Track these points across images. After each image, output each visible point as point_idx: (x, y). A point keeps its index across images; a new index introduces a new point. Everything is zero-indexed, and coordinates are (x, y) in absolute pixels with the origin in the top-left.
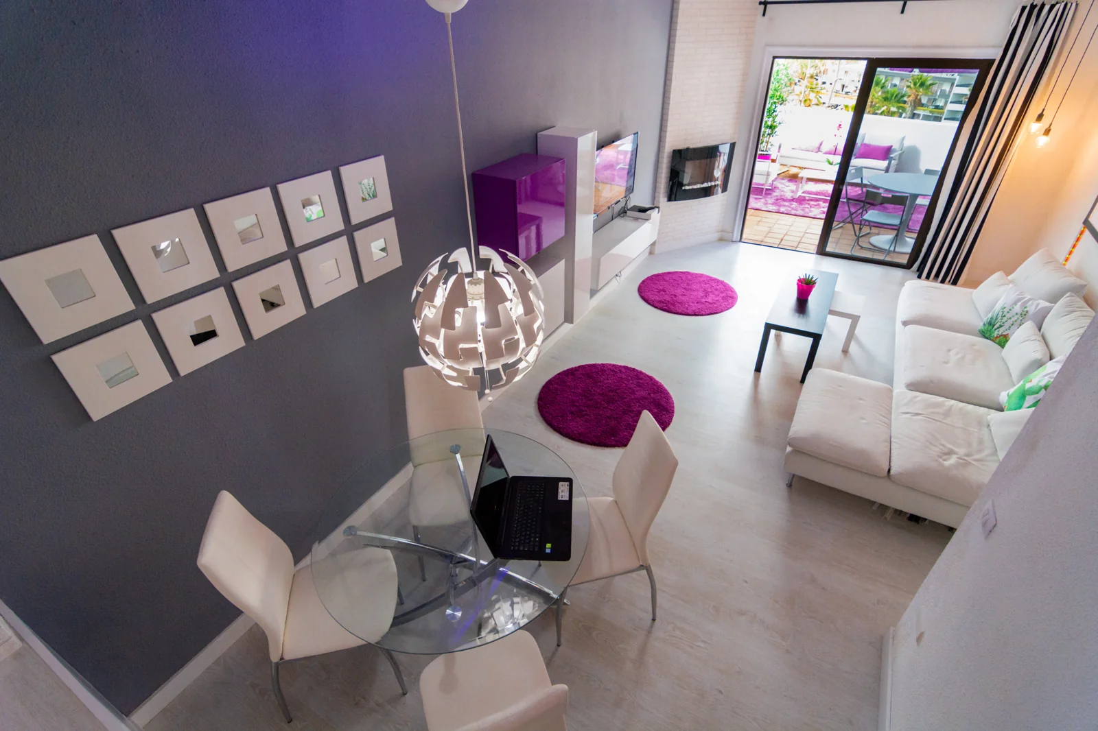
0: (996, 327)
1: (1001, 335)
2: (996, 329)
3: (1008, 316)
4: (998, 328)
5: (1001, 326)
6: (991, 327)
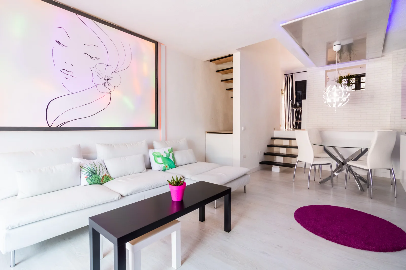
0: (98, 174)
1: (104, 176)
2: (99, 175)
4: (99, 174)
5: (100, 172)
6: (96, 175)
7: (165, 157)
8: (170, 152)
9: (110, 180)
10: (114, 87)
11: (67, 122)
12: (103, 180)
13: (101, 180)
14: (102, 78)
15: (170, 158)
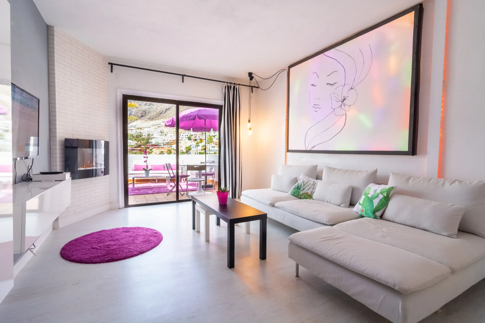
0: (301, 190)
1: (305, 193)
2: (301, 191)
3: (307, 185)
4: (302, 190)
5: (304, 189)
6: (298, 190)
7: (369, 197)
8: (381, 193)
9: (307, 199)
10: (349, 106)
11: (315, 146)
12: (302, 196)
13: (299, 195)
14: (339, 101)
15: (374, 200)
